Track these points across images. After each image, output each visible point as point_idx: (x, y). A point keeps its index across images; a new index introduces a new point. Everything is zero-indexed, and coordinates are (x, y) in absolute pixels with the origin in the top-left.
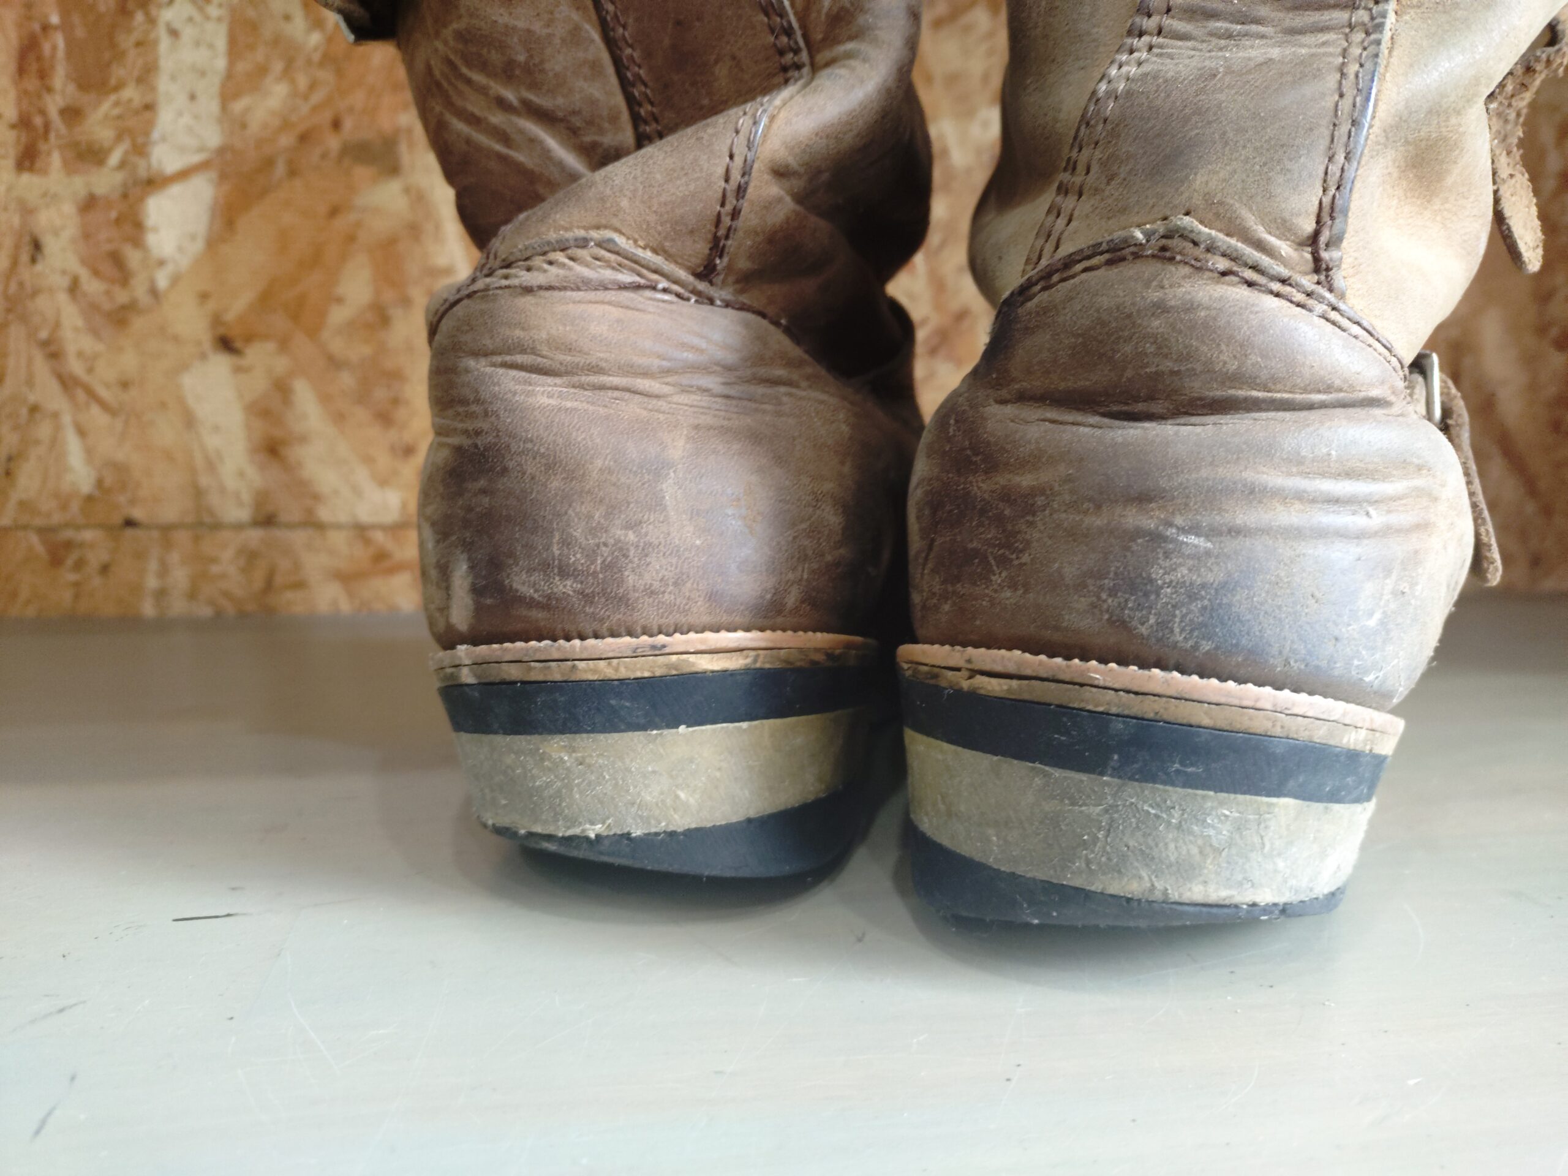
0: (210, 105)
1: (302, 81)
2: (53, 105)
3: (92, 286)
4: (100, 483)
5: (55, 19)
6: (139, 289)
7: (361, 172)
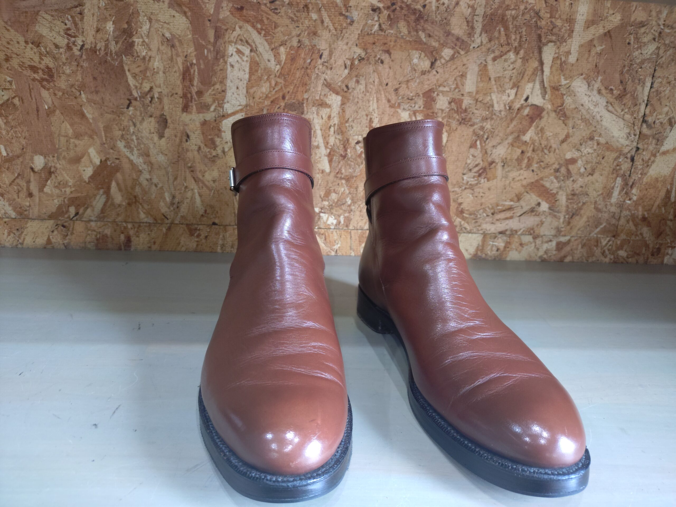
0: (243, 91)
1: (273, 83)
2: (194, 90)
3: (205, 150)
4: (206, 211)
5: (194, 61)
6: (219, 150)
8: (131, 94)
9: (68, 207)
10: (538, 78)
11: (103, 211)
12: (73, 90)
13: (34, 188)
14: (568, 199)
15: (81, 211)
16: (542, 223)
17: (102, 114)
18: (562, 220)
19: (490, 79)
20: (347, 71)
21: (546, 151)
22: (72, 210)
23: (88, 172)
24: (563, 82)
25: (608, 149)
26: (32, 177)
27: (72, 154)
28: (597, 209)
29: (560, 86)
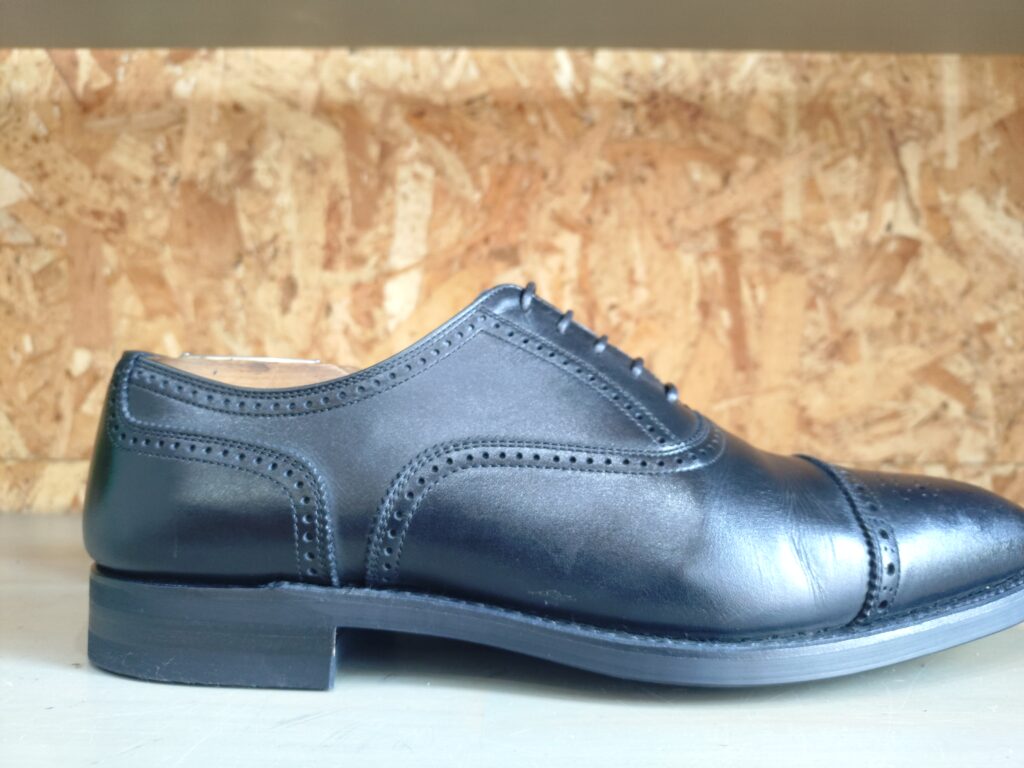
0: (421, 233)
1: (470, 219)
3: (356, 330)
5: (346, 193)
6: (379, 330)
7: (499, 265)
8: (242, 246)
10: (902, 195)
12: (153, 243)
13: (66, 404)
14: (996, 394)
17: (192, 279)
19: (820, 198)
20: (587, 197)
24: (945, 198)
26: (67, 387)
29: (941, 204)
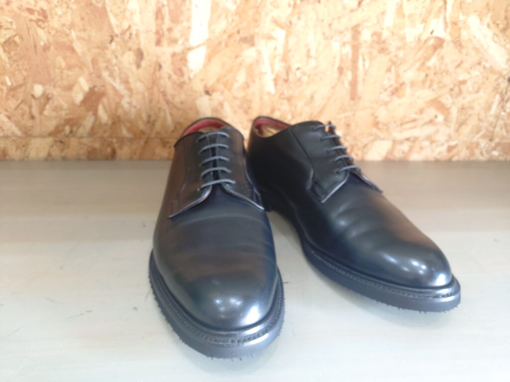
0: (206, 27)
1: (230, 20)
2: (165, 27)
3: (174, 77)
4: (175, 128)
5: (165, 3)
6: (186, 78)
7: (245, 45)
8: (113, 32)
9: (64, 125)
10: (442, 16)
11: (93, 129)
12: (65, 28)
13: (35, 111)
14: (459, 112)
15: (75, 129)
16: (437, 131)
17: (89, 50)
18: (453, 128)
19: (404, 16)
20: (290, 10)
21: (444, 74)
22: (67, 129)
23: (79, 97)
24: (462, 18)
25: (491, 72)
26: (34, 102)
27: (65, 83)
28: (480, 120)
29: (459, 21)
